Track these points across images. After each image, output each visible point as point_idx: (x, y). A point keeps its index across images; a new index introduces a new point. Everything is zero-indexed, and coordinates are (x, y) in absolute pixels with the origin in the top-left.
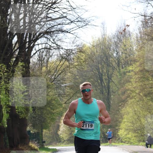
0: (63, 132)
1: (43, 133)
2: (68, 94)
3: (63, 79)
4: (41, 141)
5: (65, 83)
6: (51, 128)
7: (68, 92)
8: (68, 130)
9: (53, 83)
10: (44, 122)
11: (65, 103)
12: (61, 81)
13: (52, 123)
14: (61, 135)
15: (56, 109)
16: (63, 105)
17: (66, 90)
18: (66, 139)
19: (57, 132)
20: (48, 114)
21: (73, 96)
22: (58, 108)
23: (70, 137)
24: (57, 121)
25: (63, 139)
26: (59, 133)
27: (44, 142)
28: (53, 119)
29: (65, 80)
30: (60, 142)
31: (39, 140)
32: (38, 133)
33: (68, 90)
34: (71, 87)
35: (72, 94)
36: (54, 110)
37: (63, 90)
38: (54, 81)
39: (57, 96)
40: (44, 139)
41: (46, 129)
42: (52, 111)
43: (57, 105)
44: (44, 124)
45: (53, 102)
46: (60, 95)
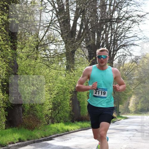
0: (132, 107)
1: (119, 107)
2: (135, 83)
3: (133, 74)
4: (118, 112)
5: (134, 77)
6: (124, 104)
7: (135, 82)
8: (135, 106)
9: (126, 77)
10: (120, 100)
11: (134, 89)
12: (132, 75)
13: (125, 101)
14: (130, 109)
15: (128, 93)
16: (132, 90)
17: (134, 81)
18: (133, 111)
19: (128, 106)
20: (123, 96)
21: (138, 85)
22: (129, 92)
23: (136, 110)
24: (128, 100)
25: (132, 111)
26: (129, 107)
27: (120, 113)
28: (125, 99)
29: (134, 75)
30: (130, 113)
31: (117, 111)
32: (116, 107)
33: (135, 81)
34: (138, 79)
35: (138, 84)
36: (126, 93)
37: (133, 81)
38: (127, 75)
39: (129, 84)
40: (120, 111)
41: (121, 104)
42: (125, 93)
43: (128, 90)
44: (120, 101)
45: (126, 88)
46: (130, 84)
